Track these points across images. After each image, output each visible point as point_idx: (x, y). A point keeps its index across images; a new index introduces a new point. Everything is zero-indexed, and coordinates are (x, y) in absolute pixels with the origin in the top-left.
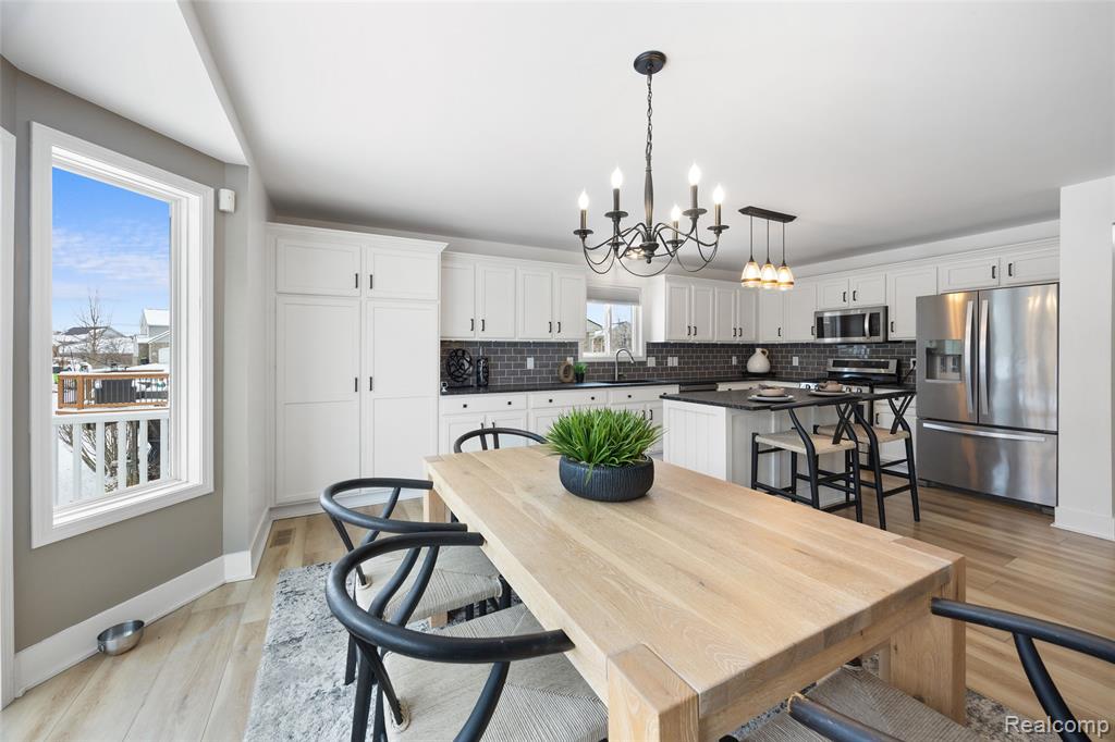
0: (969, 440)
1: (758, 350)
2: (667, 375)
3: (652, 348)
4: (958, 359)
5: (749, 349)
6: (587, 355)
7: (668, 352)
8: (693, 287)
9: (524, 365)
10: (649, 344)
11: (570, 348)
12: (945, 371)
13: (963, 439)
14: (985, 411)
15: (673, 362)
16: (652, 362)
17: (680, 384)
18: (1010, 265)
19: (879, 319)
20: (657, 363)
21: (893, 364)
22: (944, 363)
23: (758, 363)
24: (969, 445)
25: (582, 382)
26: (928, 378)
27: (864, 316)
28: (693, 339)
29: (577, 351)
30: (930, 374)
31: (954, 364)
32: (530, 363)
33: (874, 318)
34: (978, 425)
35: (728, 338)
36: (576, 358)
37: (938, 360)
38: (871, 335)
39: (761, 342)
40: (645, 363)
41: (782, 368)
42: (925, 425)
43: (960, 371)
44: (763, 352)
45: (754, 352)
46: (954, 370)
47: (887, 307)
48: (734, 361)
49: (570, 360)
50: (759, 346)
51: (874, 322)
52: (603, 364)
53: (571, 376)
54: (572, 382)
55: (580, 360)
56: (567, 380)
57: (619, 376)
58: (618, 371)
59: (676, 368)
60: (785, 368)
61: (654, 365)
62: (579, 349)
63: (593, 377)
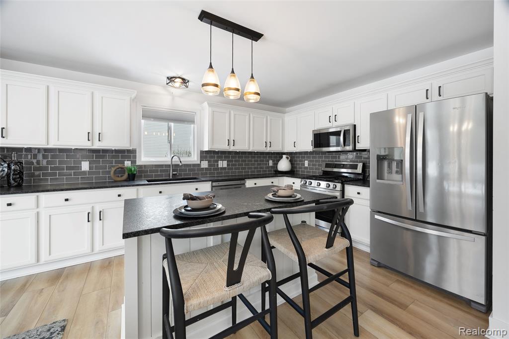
0: (409, 232)
1: (284, 156)
2: (210, 174)
3: (204, 155)
4: (401, 163)
5: (278, 156)
6: (144, 159)
7: (218, 157)
8: (232, 112)
10: (202, 152)
11: (129, 154)
12: (390, 172)
13: (405, 231)
14: (421, 209)
15: (223, 164)
16: (205, 164)
17: (213, 181)
18: (440, 87)
19: (349, 134)
20: (209, 165)
21: (360, 166)
22: (390, 166)
23: (284, 165)
24: (408, 238)
25: (133, 180)
26: (378, 179)
27: (341, 131)
28: (232, 148)
29: (135, 157)
30: (380, 176)
31: (397, 167)
32: (86, 166)
33: (346, 132)
34: (416, 220)
35: (260, 147)
36: (134, 162)
37: (386, 163)
38: (344, 145)
39: (286, 151)
40: (199, 165)
41: (300, 168)
42: (376, 217)
43: (402, 173)
44: (287, 158)
45: (282, 157)
46: (397, 172)
47: (355, 126)
48: (271, 163)
49: (128, 164)
50: (284, 154)
51: (347, 136)
52: (162, 166)
53: (125, 176)
54: (125, 181)
55: (138, 163)
56: (119, 179)
57: (173, 174)
58: (173, 172)
59: (225, 168)
60: (301, 168)
61: (207, 167)
62: (137, 155)
63: (152, 176)
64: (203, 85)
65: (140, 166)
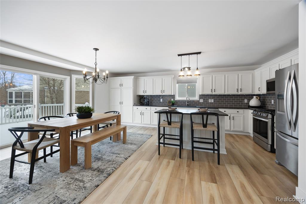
1: (255, 97)
6: (177, 98)
8: (214, 76)
9: (160, 101)
11: (173, 96)
15: (211, 101)
16: (201, 101)
20: (204, 101)
23: (254, 102)
25: (173, 105)
26: (278, 111)
28: (214, 93)
32: (161, 100)
39: (255, 94)
40: (199, 101)
42: (277, 134)
44: (257, 98)
48: (246, 101)
49: (172, 100)
52: (183, 101)
53: (171, 104)
54: (171, 105)
55: (175, 100)
56: (169, 105)
57: (187, 104)
58: (187, 103)
59: (213, 103)
60: (269, 105)
61: (202, 102)
62: (175, 96)
63: (180, 104)
64: (179, 76)
65: (176, 101)
